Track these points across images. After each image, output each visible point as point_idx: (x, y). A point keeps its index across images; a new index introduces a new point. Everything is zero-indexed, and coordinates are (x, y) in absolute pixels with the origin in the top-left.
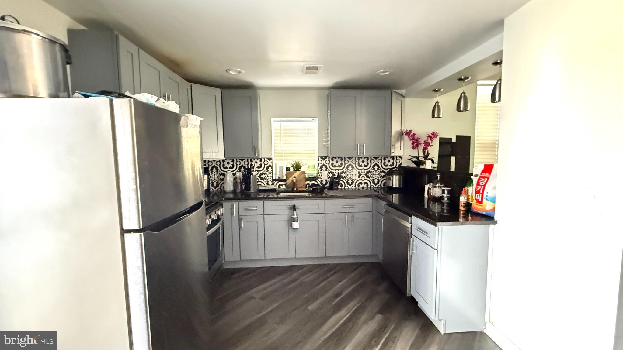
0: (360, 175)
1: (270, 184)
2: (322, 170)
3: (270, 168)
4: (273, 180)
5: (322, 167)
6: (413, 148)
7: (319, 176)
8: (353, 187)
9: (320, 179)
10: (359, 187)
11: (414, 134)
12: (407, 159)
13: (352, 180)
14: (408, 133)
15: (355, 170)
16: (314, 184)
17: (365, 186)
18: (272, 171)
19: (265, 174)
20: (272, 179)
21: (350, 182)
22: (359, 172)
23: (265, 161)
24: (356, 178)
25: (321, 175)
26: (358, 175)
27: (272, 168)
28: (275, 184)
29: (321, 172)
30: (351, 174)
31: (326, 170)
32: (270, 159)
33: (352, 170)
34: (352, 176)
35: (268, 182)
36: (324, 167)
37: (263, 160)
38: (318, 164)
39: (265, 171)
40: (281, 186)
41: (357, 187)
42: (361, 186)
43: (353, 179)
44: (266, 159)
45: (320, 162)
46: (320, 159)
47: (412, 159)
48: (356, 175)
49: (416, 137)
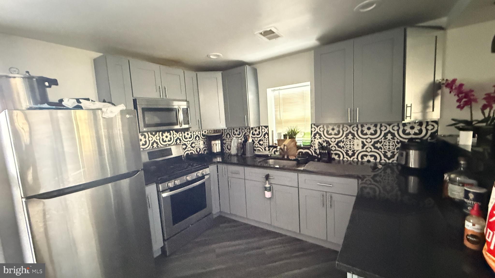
0: (364, 145)
1: (267, 150)
2: (315, 138)
3: (266, 135)
4: (269, 147)
5: (315, 135)
6: (459, 107)
7: (312, 144)
8: (354, 159)
9: (313, 148)
10: (363, 160)
11: (461, 85)
12: (448, 124)
13: (353, 151)
14: (450, 85)
15: (357, 139)
16: (308, 153)
17: (372, 159)
18: (268, 137)
19: (262, 141)
20: (268, 145)
21: (350, 153)
22: (363, 142)
23: (262, 129)
24: (358, 148)
25: (315, 144)
26: (361, 145)
27: (268, 135)
28: (271, 150)
29: (314, 141)
30: (351, 143)
31: (320, 138)
32: (266, 127)
33: (353, 138)
34: (353, 146)
35: (265, 148)
36: (317, 135)
37: (261, 127)
38: (312, 131)
39: (262, 138)
40: (276, 153)
41: (360, 159)
42: (366, 159)
43: (355, 150)
44: (263, 127)
45: (313, 130)
46: (313, 125)
47: (458, 125)
48: (358, 145)
49: (464, 88)
